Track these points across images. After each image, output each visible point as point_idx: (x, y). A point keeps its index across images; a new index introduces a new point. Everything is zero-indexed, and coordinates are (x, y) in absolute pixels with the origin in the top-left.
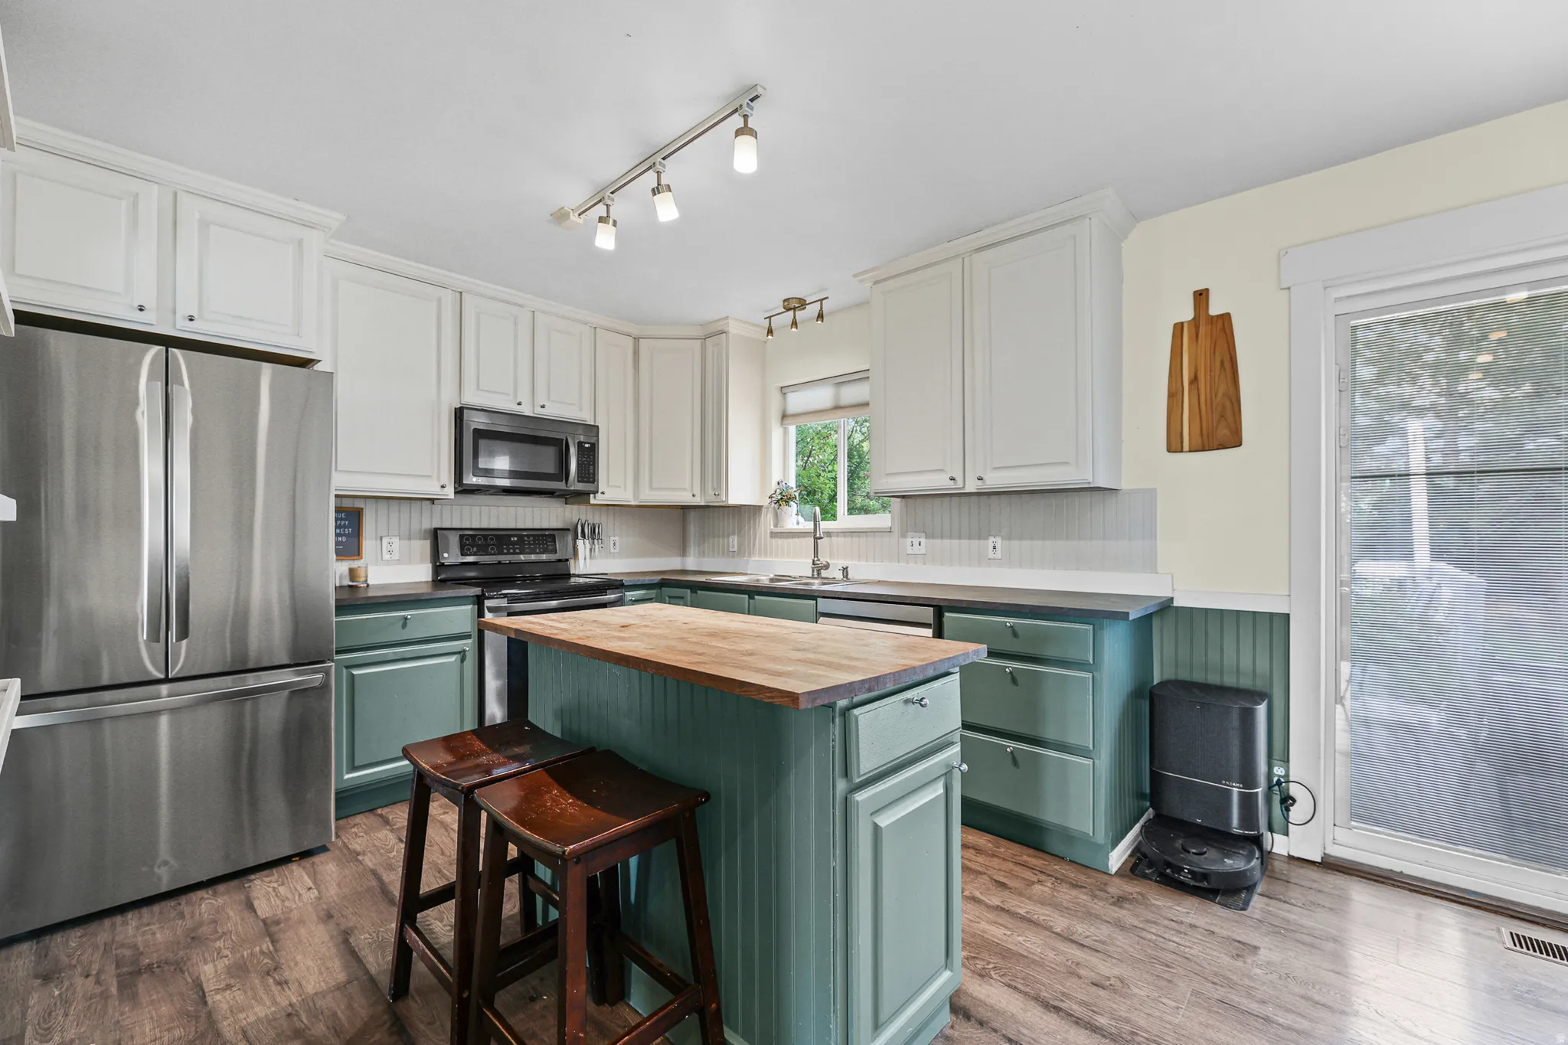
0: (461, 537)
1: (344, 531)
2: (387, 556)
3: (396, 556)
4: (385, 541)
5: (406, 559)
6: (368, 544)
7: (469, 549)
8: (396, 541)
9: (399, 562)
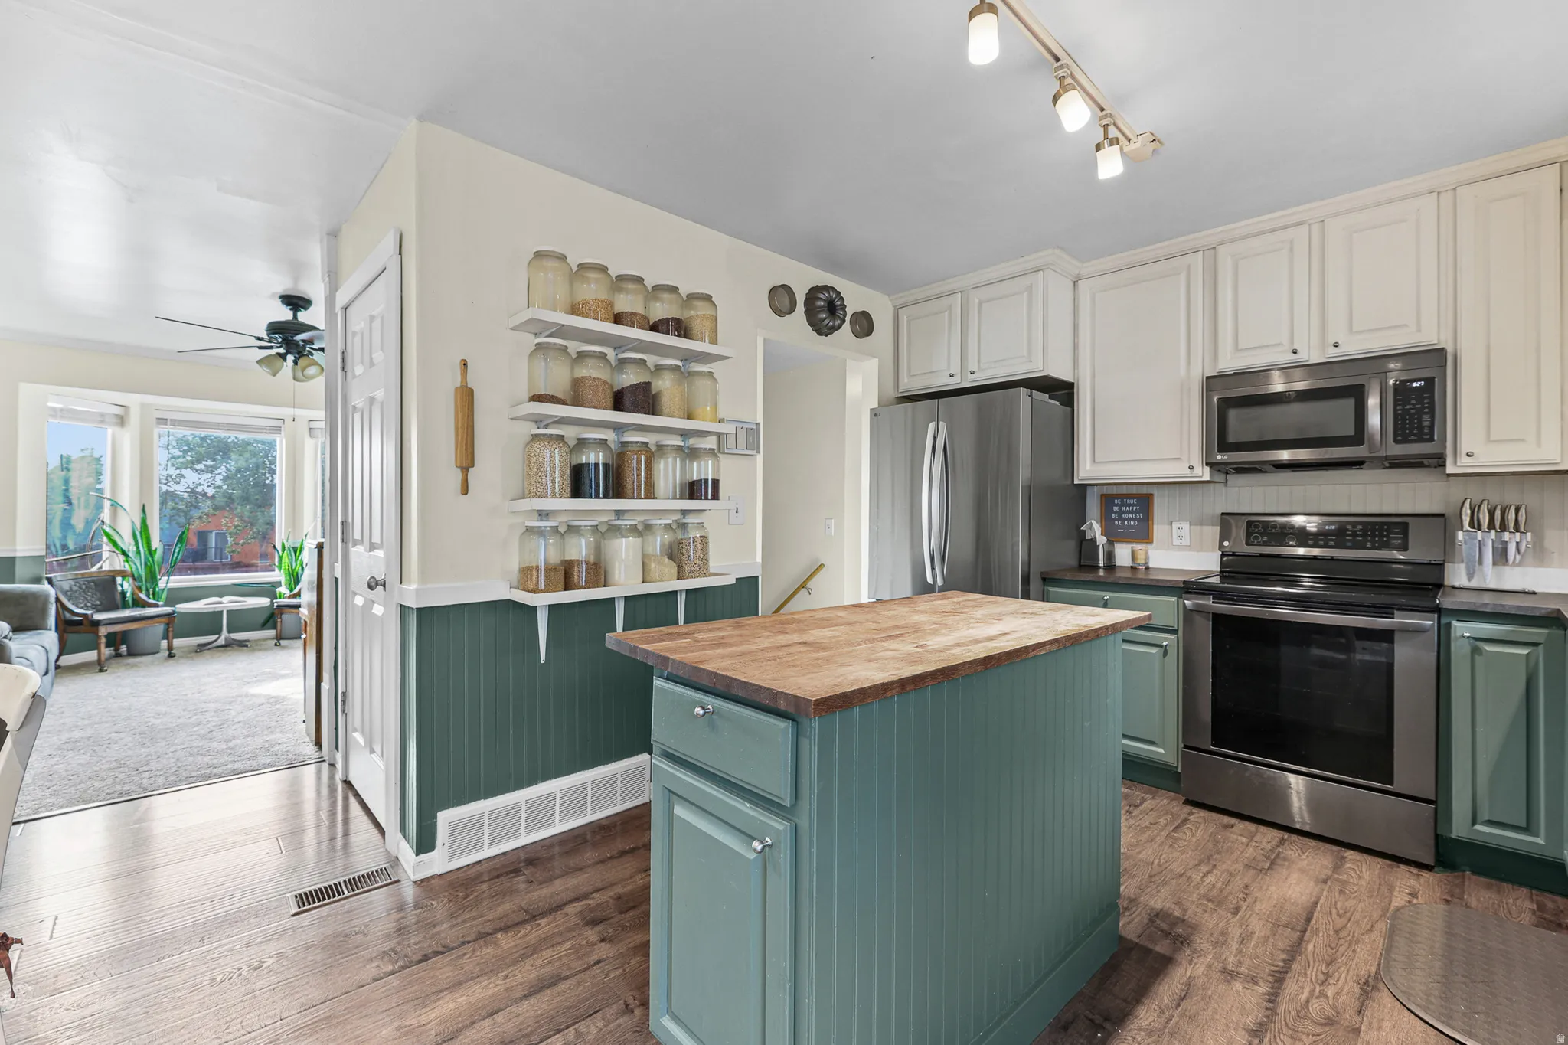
0: (1249, 523)
1: (1136, 516)
2: (1176, 542)
3: (1186, 542)
4: (1175, 525)
5: (1196, 546)
6: (1158, 530)
7: (1256, 538)
8: (1186, 526)
9: (1189, 548)
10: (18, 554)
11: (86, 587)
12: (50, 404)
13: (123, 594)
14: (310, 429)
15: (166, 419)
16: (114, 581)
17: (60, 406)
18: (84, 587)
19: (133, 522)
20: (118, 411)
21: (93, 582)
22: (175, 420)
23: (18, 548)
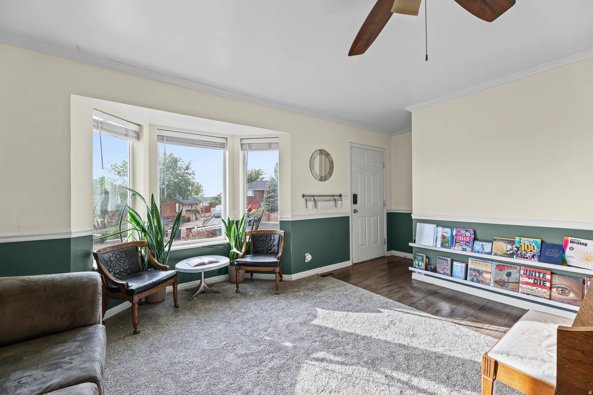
10: (73, 236)
11: (120, 256)
12: (95, 117)
13: (142, 258)
14: (241, 144)
15: (164, 136)
16: (137, 249)
17: (101, 119)
18: (118, 256)
19: (147, 207)
20: (136, 128)
21: (124, 251)
22: (168, 137)
23: (73, 230)
